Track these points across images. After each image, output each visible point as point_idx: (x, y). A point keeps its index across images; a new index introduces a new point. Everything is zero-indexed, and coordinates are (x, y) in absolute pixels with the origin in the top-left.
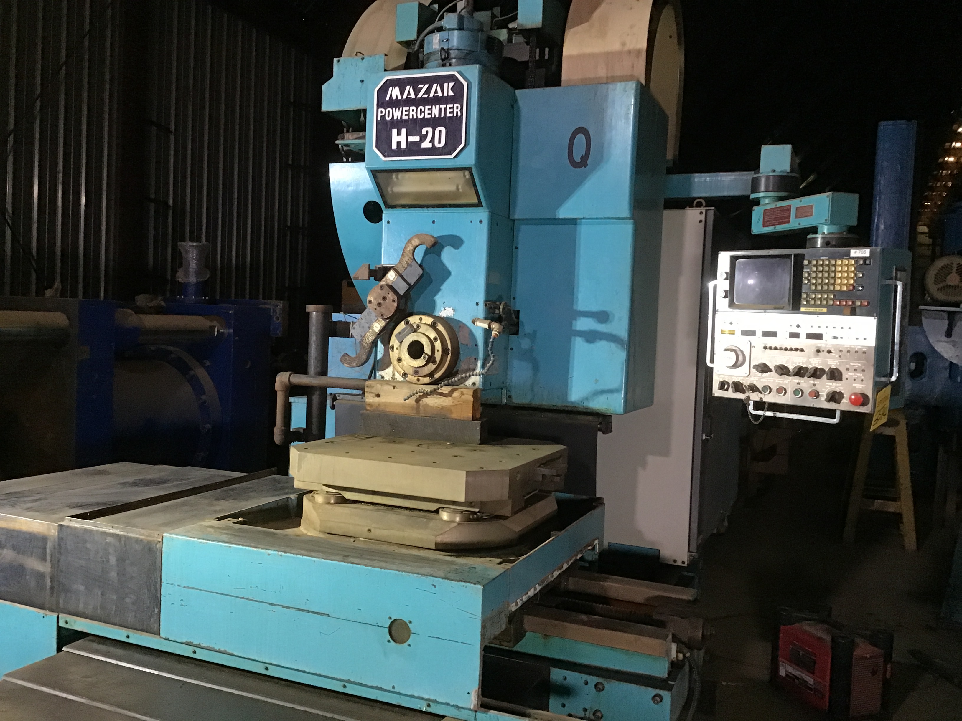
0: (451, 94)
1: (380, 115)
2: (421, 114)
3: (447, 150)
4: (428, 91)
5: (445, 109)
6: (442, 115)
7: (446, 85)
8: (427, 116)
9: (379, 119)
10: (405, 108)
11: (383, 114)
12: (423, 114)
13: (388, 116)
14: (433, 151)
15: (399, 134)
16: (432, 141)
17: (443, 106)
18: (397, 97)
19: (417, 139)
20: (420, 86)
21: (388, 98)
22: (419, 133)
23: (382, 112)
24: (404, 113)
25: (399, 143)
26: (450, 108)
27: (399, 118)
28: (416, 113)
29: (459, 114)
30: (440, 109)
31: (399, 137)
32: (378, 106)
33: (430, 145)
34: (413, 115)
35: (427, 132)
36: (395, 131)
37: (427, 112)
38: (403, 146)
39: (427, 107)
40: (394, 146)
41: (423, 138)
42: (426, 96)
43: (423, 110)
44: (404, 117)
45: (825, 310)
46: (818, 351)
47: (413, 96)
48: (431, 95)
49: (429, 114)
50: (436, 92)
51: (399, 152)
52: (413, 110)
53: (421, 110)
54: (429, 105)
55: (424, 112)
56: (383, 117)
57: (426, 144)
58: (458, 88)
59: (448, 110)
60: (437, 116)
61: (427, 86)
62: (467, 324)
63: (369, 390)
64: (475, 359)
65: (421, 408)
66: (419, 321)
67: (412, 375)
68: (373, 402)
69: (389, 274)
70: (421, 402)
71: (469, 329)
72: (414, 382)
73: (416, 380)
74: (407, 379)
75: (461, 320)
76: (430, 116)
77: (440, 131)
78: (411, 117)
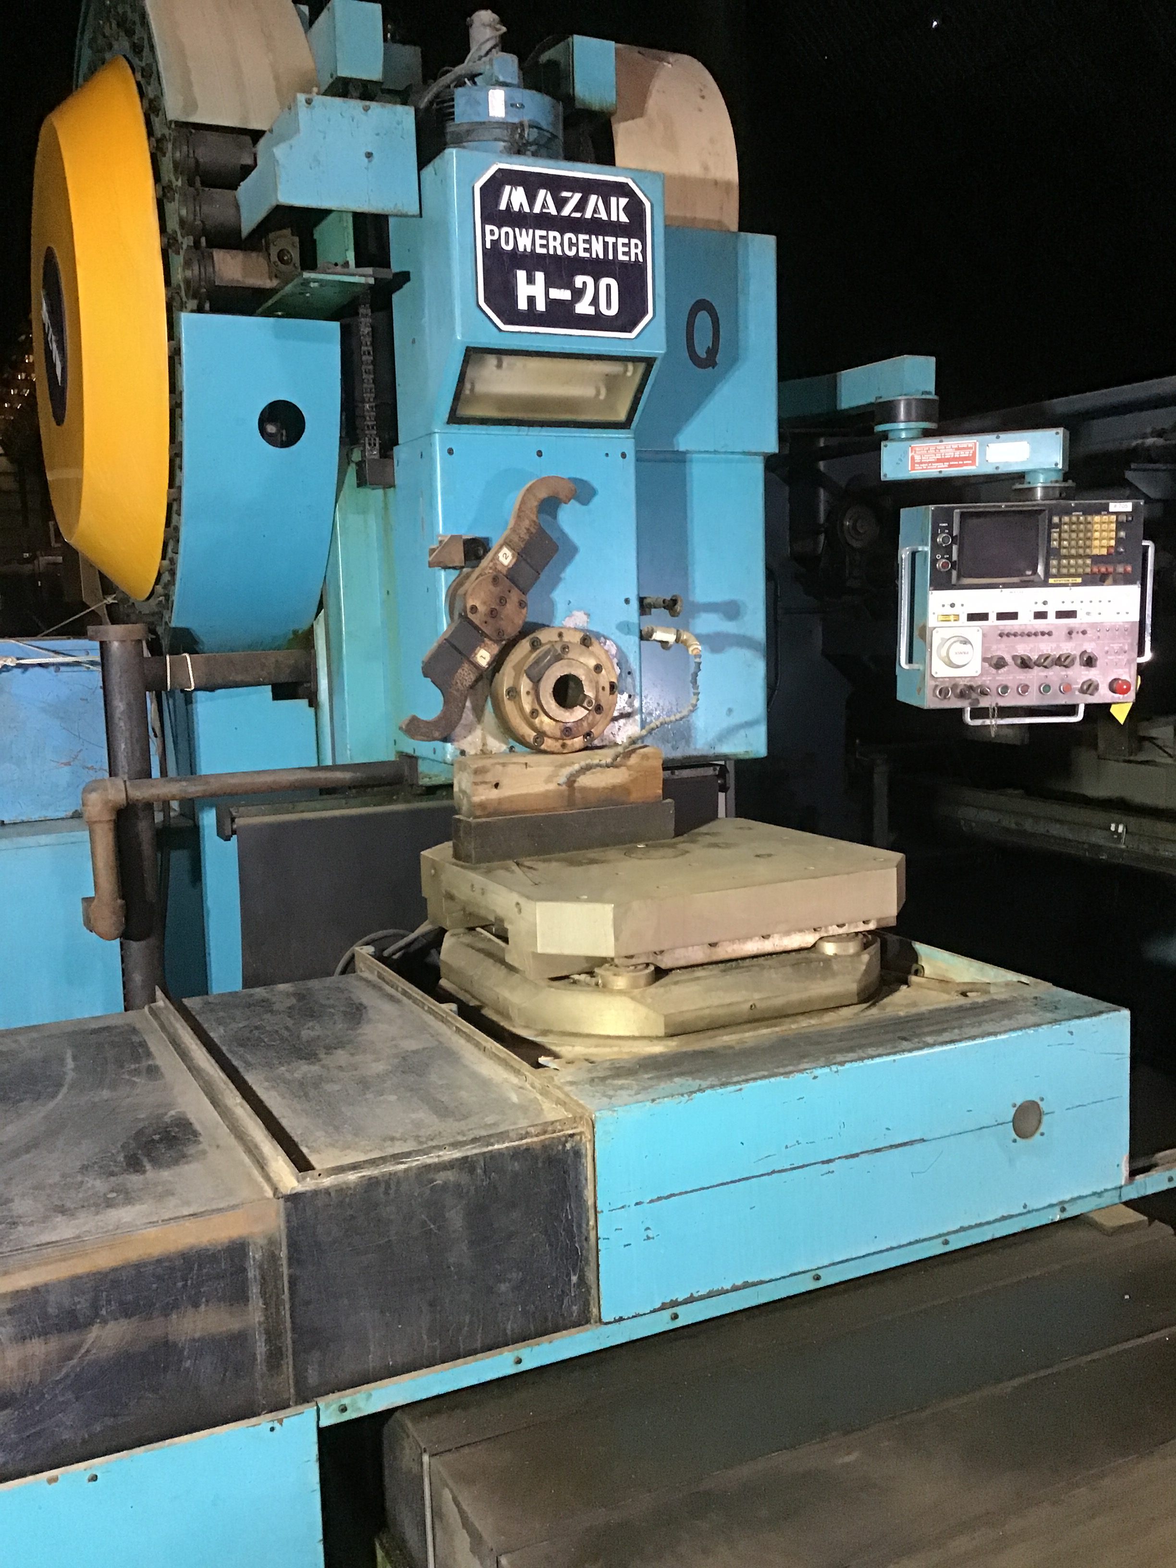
0: (624, 219)
1: (489, 238)
2: (570, 249)
3: (619, 323)
4: (581, 206)
5: (615, 245)
6: (611, 257)
7: (613, 200)
8: (582, 254)
9: (488, 246)
10: (539, 233)
11: (496, 237)
12: (574, 249)
13: (507, 243)
14: (596, 322)
15: (531, 281)
16: (595, 302)
17: (611, 240)
18: (521, 205)
19: (564, 295)
20: (565, 194)
21: (503, 206)
22: (570, 285)
23: (492, 232)
24: (538, 242)
25: (531, 300)
26: (624, 245)
27: (529, 250)
28: (562, 244)
29: (641, 259)
30: (606, 244)
31: (531, 287)
32: (485, 220)
33: (591, 311)
34: (555, 247)
35: (584, 283)
36: (521, 275)
37: (582, 246)
38: (541, 306)
39: (582, 237)
40: (523, 305)
41: (578, 294)
42: (578, 215)
43: (574, 241)
44: (540, 250)
45: (1079, 580)
46: (1070, 633)
47: (553, 211)
48: (588, 215)
49: (585, 250)
50: (596, 210)
51: (531, 317)
52: (555, 238)
53: (570, 239)
54: (586, 233)
55: (577, 245)
56: (495, 243)
57: (583, 308)
58: (635, 209)
59: (621, 249)
60: (601, 256)
61: (578, 196)
62: (612, 637)
63: (479, 778)
64: (630, 696)
65: (578, 795)
66: (558, 639)
67: (557, 739)
68: (487, 800)
69: (500, 555)
70: (576, 785)
71: (617, 646)
72: (556, 750)
73: (559, 747)
74: (543, 747)
75: (601, 632)
76: (587, 255)
77: (608, 287)
78: (551, 252)
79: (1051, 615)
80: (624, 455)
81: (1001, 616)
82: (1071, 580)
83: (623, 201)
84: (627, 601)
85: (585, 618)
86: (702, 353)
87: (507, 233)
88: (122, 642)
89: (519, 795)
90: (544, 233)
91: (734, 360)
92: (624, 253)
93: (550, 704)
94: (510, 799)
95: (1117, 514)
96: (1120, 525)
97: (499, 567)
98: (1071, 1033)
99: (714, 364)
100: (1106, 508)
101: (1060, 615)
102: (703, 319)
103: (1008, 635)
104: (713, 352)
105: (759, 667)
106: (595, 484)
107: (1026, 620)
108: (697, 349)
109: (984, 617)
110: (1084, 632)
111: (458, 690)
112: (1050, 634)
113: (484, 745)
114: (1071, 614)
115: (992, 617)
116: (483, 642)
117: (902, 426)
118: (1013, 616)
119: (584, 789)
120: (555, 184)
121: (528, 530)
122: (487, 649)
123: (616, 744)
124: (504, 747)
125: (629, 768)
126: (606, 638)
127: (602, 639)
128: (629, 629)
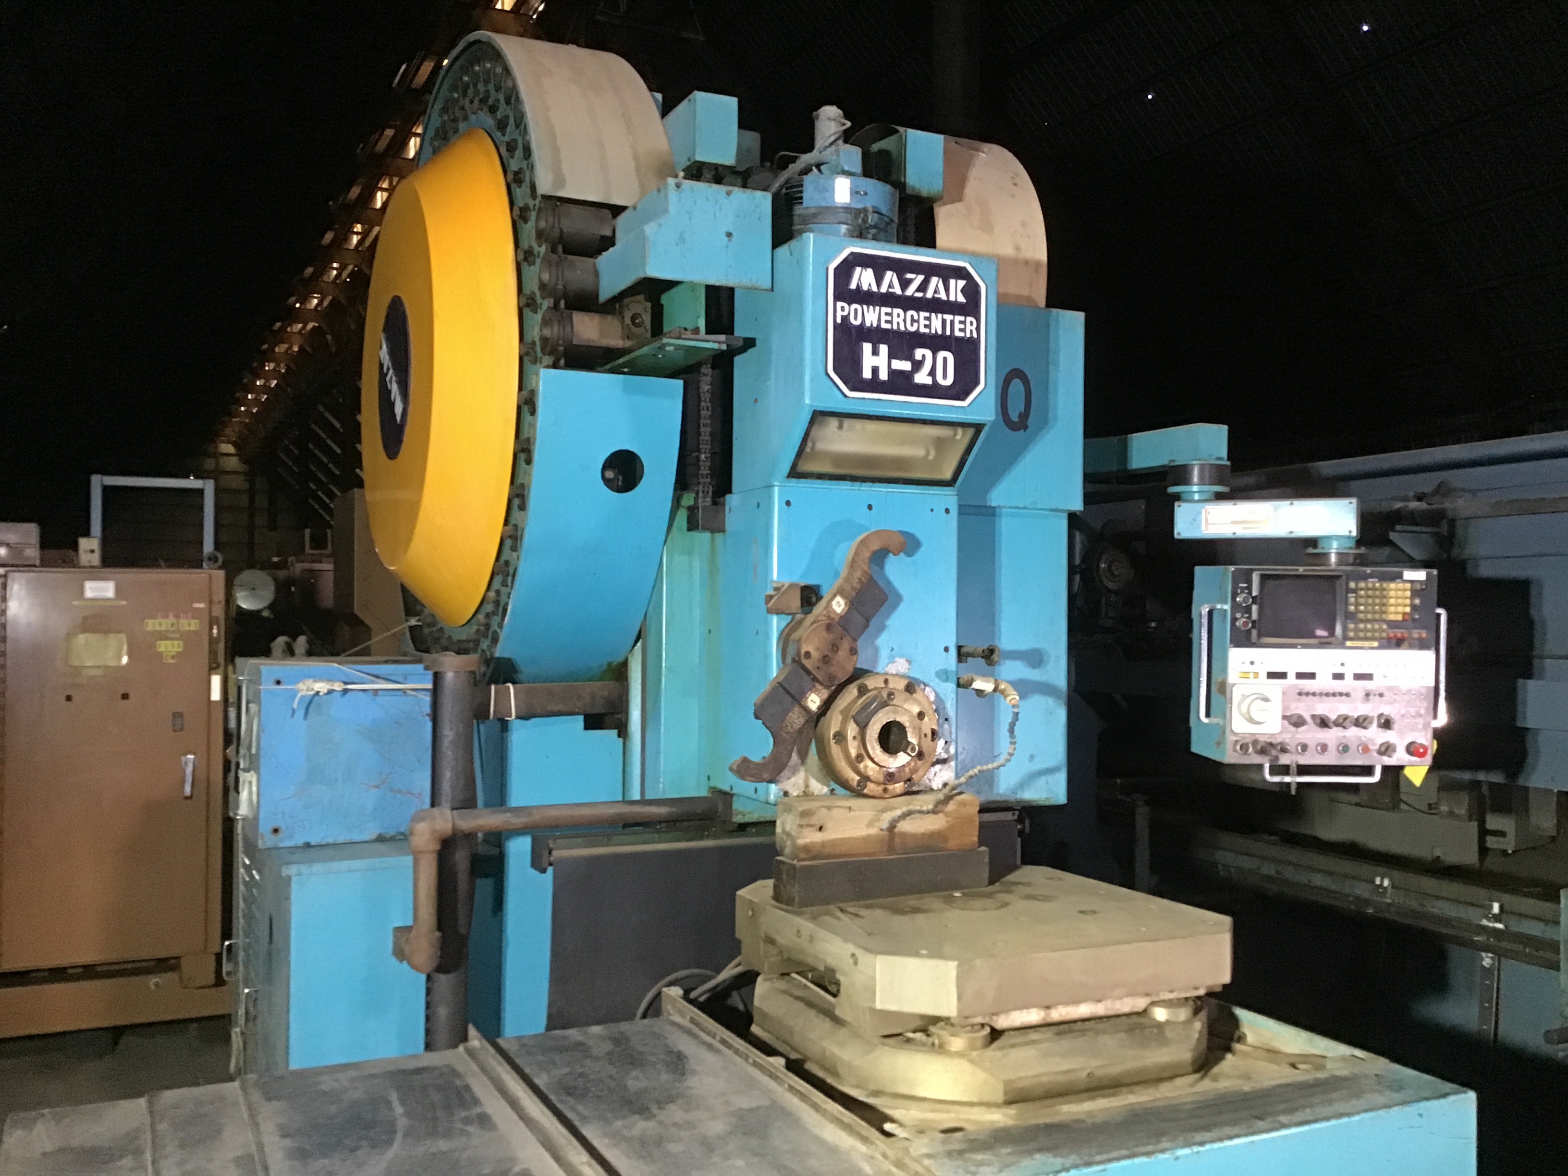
0: (961, 299)
1: (839, 314)
2: (912, 325)
3: (954, 392)
4: (923, 287)
5: (952, 322)
6: (948, 333)
7: (952, 282)
8: (923, 330)
9: (839, 321)
10: (885, 310)
11: (845, 313)
12: (916, 325)
13: (856, 318)
14: (933, 391)
15: (875, 352)
16: (932, 373)
17: (948, 317)
18: (870, 285)
19: (906, 366)
20: (909, 276)
21: (853, 286)
22: (910, 357)
23: (843, 309)
24: (884, 318)
25: (875, 370)
26: (961, 322)
27: (875, 325)
28: (905, 321)
29: (975, 335)
30: (944, 322)
31: (875, 358)
32: (837, 298)
33: (929, 381)
34: (898, 323)
35: (924, 356)
36: (867, 347)
37: (923, 322)
38: (883, 376)
39: (923, 314)
40: (867, 374)
41: (918, 365)
42: (920, 295)
43: (916, 318)
44: (884, 326)
45: (1376, 644)
46: (1367, 695)
47: (897, 290)
48: (929, 295)
49: (926, 326)
50: (936, 291)
51: (874, 385)
52: (899, 315)
53: (912, 316)
54: (927, 311)
55: (918, 321)
56: (845, 319)
57: (922, 378)
58: (971, 291)
59: (957, 326)
60: (940, 332)
61: (921, 278)
62: (931, 684)
63: (805, 821)
64: (946, 742)
65: (897, 840)
66: (883, 685)
67: (879, 784)
68: (812, 843)
69: (834, 603)
70: (896, 830)
71: (936, 693)
72: (877, 794)
73: (881, 791)
74: (866, 791)
75: (921, 679)
76: (927, 331)
77: (945, 359)
78: (895, 327)
79: (1349, 677)
80: (947, 511)
81: (1300, 676)
82: (1367, 644)
83: (962, 283)
84: (946, 649)
85: (906, 665)
86: (1015, 417)
87: (856, 310)
88: (457, 673)
89: (842, 839)
90: (889, 310)
91: (1044, 423)
92: (961, 330)
93: (875, 749)
94: (834, 843)
95: (1412, 582)
96: (1415, 593)
97: (833, 615)
98: (1420, 1115)
99: (1025, 428)
100: (1400, 576)
101: (1358, 677)
102: (1017, 385)
103: (1307, 694)
104: (1025, 415)
105: (1061, 715)
106: (920, 536)
107: (1324, 682)
108: (1010, 412)
109: (1282, 675)
110: (1381, 695)
111: (787, 733)
112: (1347, 695)
113: (807, 786)
114: (1368, 677)
115: (1291, 676)
116: (814, 686)
117: (1195, 488)
118: (1312, 676)
119: (903, 835)
120: (901, 267)
121: (859, 579)
122: (817, 692)
123: (932, 790)
124: (826, 790)
125: (947, 815)
126: (926, 685)
127: (922, 686)
128: (947, 677)
